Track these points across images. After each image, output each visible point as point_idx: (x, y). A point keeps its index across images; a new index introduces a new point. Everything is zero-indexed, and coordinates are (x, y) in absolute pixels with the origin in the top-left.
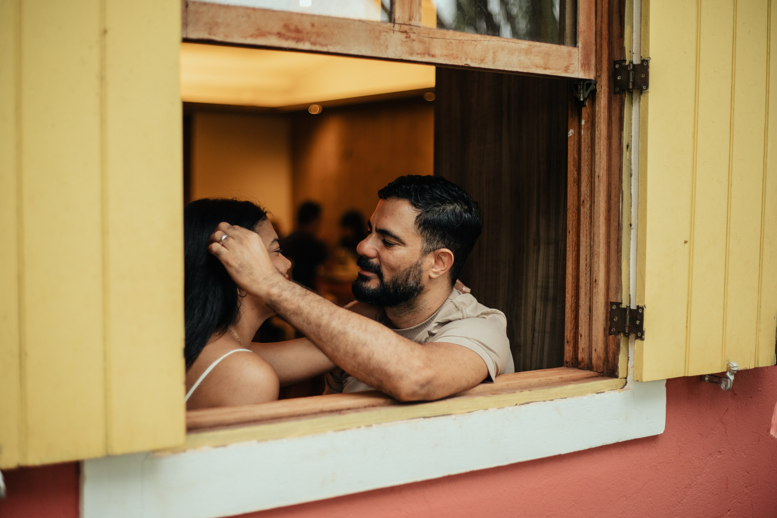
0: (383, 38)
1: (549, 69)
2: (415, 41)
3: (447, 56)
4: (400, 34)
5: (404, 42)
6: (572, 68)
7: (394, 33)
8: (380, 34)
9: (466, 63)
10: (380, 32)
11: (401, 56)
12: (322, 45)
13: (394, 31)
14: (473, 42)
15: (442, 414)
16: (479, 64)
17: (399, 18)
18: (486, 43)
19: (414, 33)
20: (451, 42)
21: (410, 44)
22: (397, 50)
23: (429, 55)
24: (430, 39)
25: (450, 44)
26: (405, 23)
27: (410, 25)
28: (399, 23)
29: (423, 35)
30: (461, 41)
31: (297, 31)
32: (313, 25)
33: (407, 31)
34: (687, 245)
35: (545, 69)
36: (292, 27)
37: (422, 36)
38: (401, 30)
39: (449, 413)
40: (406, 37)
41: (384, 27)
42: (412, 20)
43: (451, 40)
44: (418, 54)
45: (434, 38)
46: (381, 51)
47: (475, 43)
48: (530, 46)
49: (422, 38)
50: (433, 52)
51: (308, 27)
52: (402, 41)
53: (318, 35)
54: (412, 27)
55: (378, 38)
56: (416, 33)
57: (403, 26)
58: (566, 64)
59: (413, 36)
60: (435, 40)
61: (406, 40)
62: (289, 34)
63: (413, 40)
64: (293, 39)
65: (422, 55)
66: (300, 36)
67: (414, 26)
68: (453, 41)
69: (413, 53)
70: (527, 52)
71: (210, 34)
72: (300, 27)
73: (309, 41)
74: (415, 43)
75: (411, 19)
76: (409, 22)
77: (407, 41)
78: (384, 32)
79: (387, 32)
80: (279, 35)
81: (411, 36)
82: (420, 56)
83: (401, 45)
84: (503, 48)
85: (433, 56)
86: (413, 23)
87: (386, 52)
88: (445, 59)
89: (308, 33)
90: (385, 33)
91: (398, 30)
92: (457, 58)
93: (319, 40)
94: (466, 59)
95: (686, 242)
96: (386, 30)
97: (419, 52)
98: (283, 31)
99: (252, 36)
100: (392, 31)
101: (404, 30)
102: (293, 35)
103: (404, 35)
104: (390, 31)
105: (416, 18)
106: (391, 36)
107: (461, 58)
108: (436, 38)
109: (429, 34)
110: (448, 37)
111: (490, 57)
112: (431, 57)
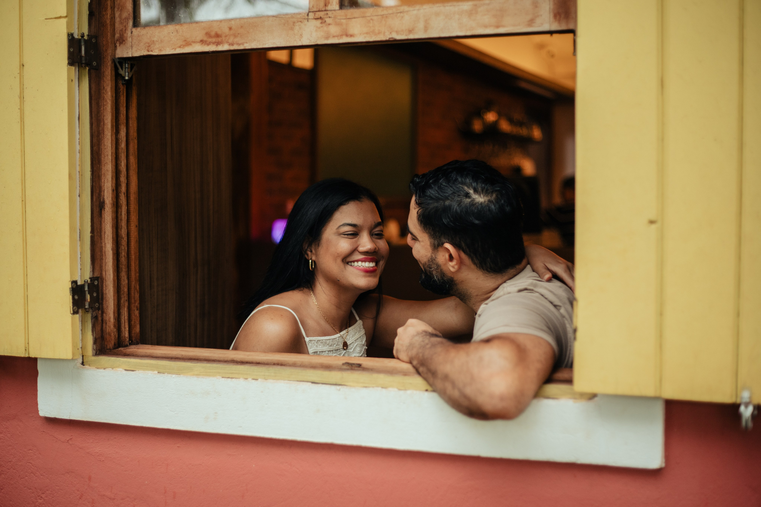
0: (297, 28)
1: (503, 26)
2: (331, 24)
3: (367, 33)
4: (314, 21)
5: (320, 28)
6: (538, 21)
7: (308, 21)
8: (294, 25)
9: (391, 37)
10: (294, 23)
11: (316, 42)
12: (239, 44)
13: (308, 20)
14: (399, 14)
15: (335, 383)
16: (406, 35)
17: (313, 7)
18: (415, 12)
19: (329, 17)
20: (372, 19)
21: (325, 28)
22: (311, 37)
23: (347, 35)
24: (348, 20)
25: (371, 21)
26: (320, 10)
27: (325, 10)
28: (313, 11)
29: (339, 17)
30: (384, 16)
31: (217, 36)
32: (230, 29)
33: (322, 17)
34: (653, 226)
35: (498, 27)
36: (213, 33)
37: (338, 19)
38: (315, 18)
39: (343, 384)
40: (321, 23)
41: (298, 18)
42: (327, 6)
43: (371, 17)
44: (334, 37)
45: (352, 18)
46: (295, 40)
47: (402, 14)
48: (476, 5)
49: (339, 20)
50: (351, 32)
51: (226, 30)
52: (317, 27)
53: (235, 36)
54: (328, 12)
55: (292, 29)
56: (332, 17)
57: (318, 13)
58: (529, 17)
59: (328, 20)
60: (354, 20)
61: (321, 25)
62: (210, 40)
63: (329, 24)
64: (214, 43)
65: (339, 38)
66: (220, 39)
67: (330, 11)
68: (375, 18)
69: (329, 37)
70: (471, 13)
71: (148, 51)
72: (219, 32)
73: (227, 42)
74: (330, 26)
75: (327, 4)
76: (325, 8)
77: (322, 27)
78: (298, 22)
79: (301, 22)
80: (202, 42)
81: (326, 21)
82: (336, 38)
83: (316, 31)
84: (437, 14)
85: (351, 36)
86: (329, 7)
87: (300, 40)
88: (365, 37)
89: (226, 36)
90: (300, 23)
91: (313, 18)
92: (379, 33)
93: (236, 40)
94: (391, 33)
95: (652, 222)
96: (300, 20)
97: (335, 34)
98: (205, 39)
99: (180, 47)
100: (306, 20)
101: (319, 17)
102: (214, 40)
103: (319, 21)
104: (304, 20)
105: (332, 2)
106: (305, 25)
107: (384, 33)
108: (354, 18)
109: (346, 15)
110: (368, 14)
111: (421, 25)
112: (349, 37)
